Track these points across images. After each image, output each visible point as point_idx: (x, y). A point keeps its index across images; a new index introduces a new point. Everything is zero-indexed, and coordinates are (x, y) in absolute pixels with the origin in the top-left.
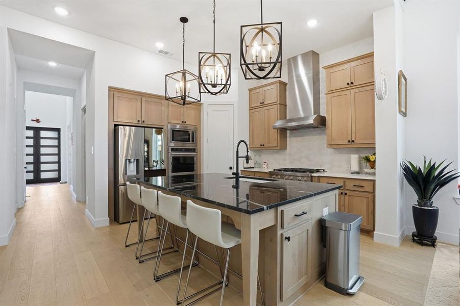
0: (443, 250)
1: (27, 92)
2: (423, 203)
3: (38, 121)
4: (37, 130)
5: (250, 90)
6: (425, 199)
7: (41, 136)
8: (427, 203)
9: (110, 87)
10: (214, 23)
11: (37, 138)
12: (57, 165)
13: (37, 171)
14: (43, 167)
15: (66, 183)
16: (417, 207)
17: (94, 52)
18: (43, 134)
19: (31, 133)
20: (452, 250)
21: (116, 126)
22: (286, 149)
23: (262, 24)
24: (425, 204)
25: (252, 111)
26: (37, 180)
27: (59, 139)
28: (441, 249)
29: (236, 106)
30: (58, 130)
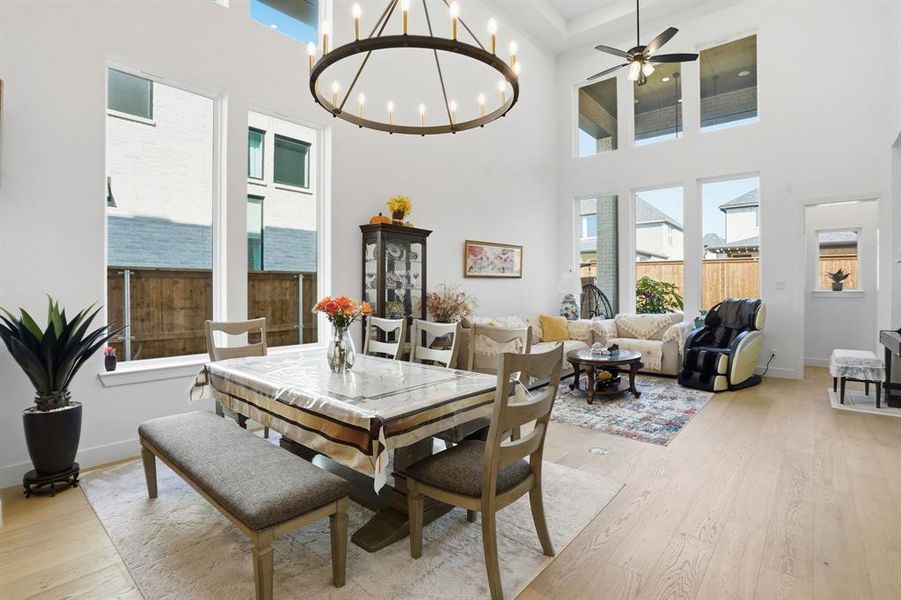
0: (95, 482)
2: (50, 402)
6: (55, 390)
8: (60, 397)
16: (38, 412)
20: (108, 476)
24: (55, 402)
28: (91, 483)
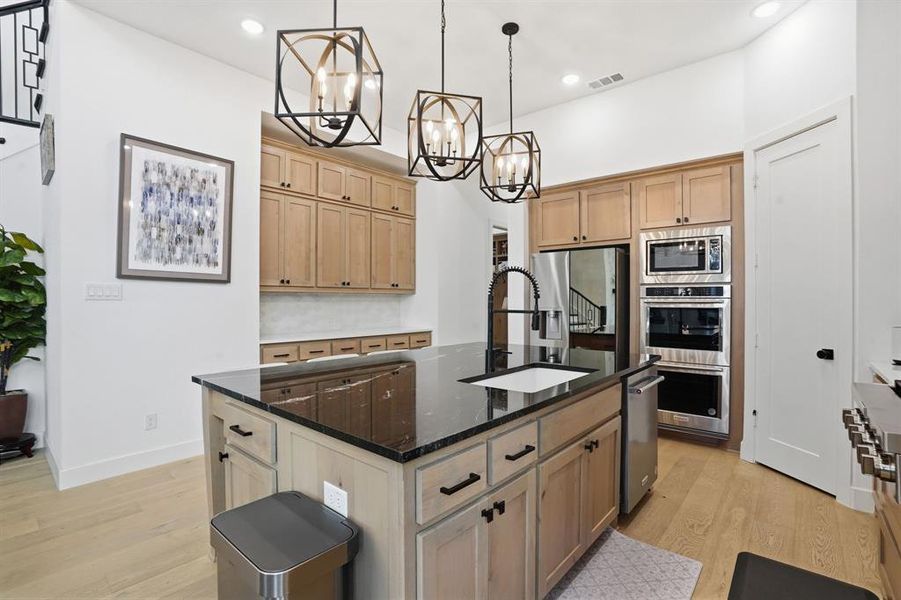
10: (443, 32)
23: (335, 29)
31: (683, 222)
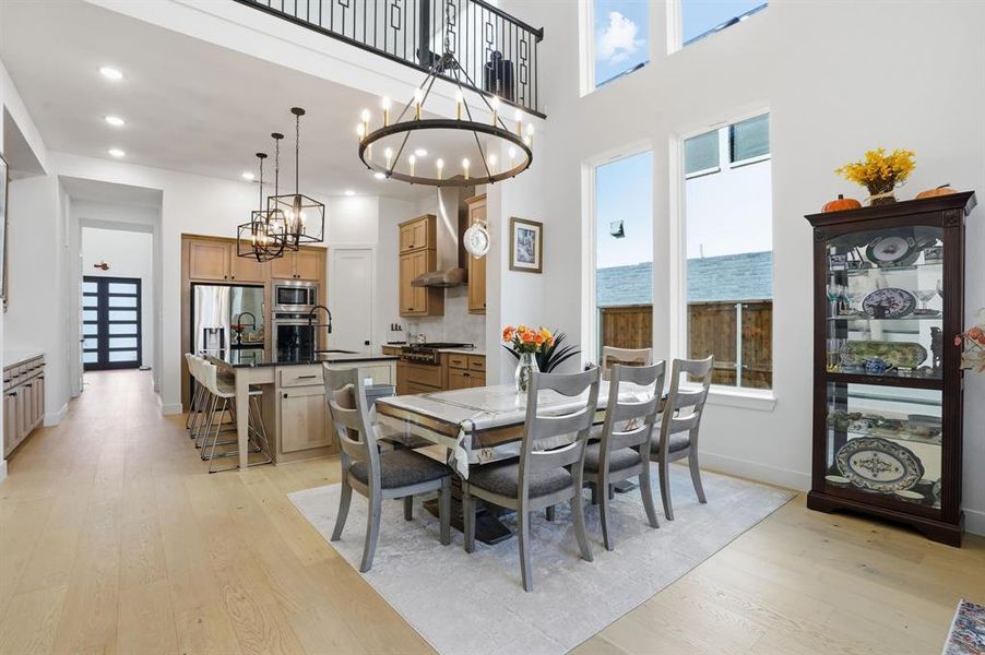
1: (84, 229)
3: (104, 267)
4: (103, 283)
5: (401, 226)
7: (111, 291)
9: (183, 235)
11: (103, 295)
12: (135, 339)
13: (103, 349)
14: (113, 343)
15: (149, 369)
17: (161, 192)
18: (113, 288)
19: (93, 287)
21: (193, 284)
22: (443, 315)
25: (404, 257)
26: (104, 365)
27: (138, 296)
29: (374, 252)
30: (137, 282)
31: (297, 278)
